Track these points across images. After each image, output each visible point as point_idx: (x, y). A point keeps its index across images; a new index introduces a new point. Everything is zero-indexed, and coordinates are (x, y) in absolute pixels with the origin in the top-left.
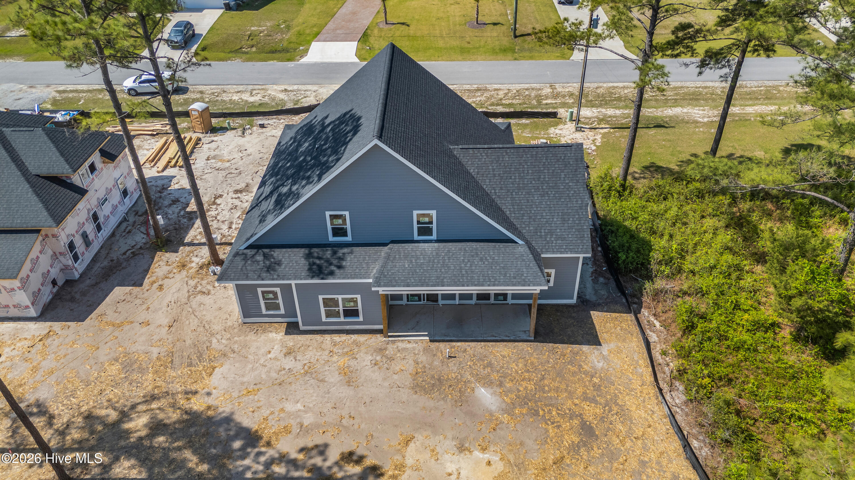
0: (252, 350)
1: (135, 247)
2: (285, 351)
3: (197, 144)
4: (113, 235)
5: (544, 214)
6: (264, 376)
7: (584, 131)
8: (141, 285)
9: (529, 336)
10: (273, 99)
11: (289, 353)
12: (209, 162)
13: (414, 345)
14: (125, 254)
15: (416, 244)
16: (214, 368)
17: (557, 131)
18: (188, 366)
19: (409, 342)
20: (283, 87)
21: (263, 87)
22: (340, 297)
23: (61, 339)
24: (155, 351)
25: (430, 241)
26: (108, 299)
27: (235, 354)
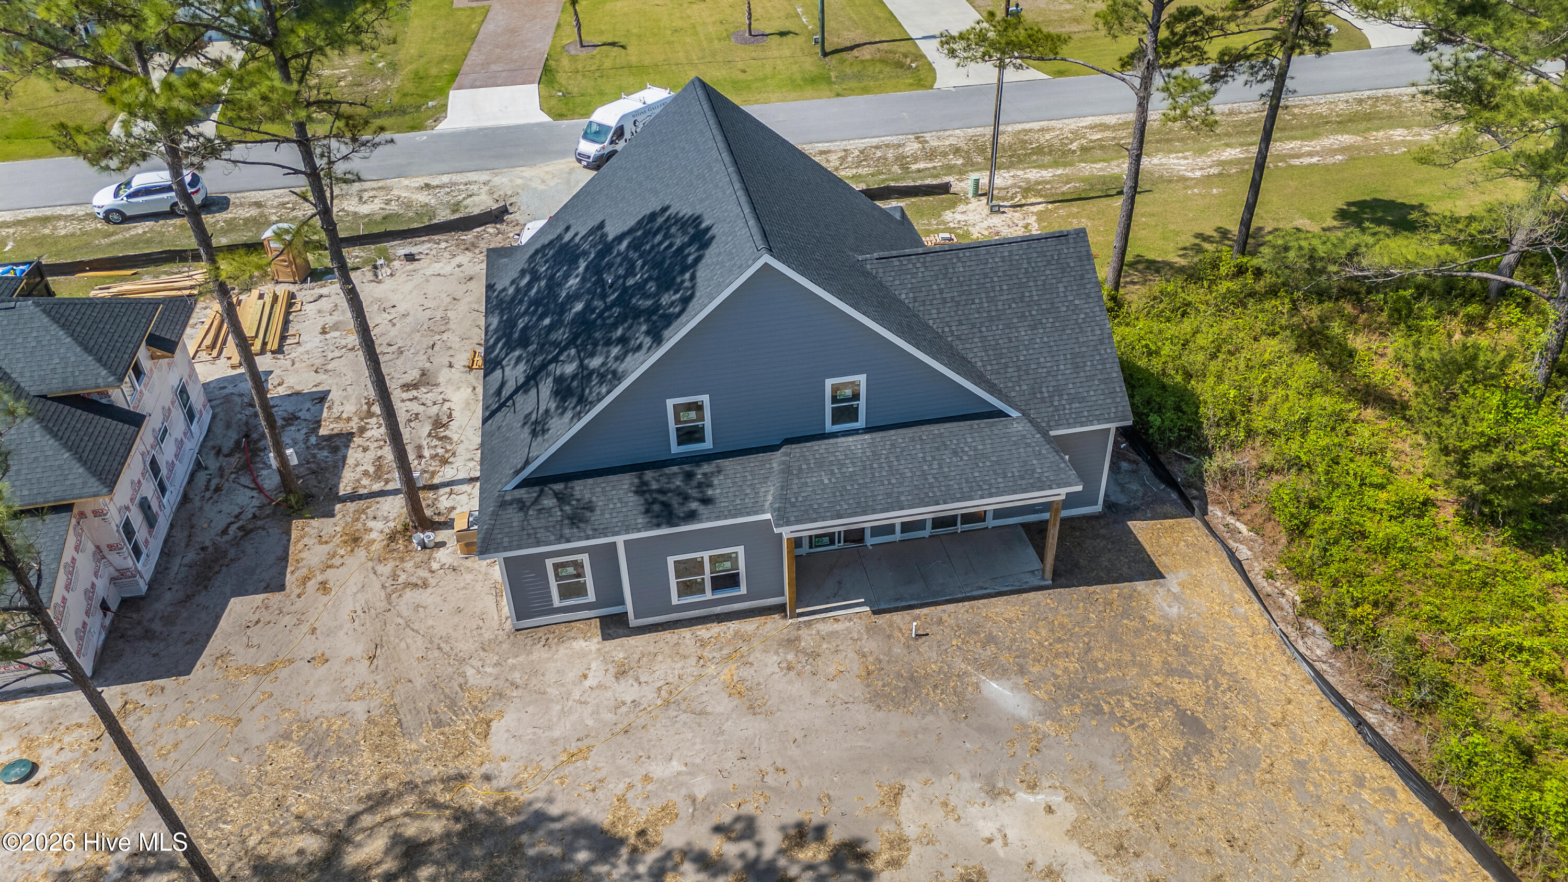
0: (551, 677)
1: (243, 516)
2: (612, 670)
3: (290, 305)
4: (185, 499)
5: (1042, 360)
6: (590, 722)
7: (1004, 212)
8: (282, 588)
9: (1043, 578)
10: (408, 205)
11: (621, 673)
12: (328, 336)
13: (847, 624)
14: (225, 532)
15: (832, 441)
16: (488, 723)
17: (959, 217)
18: (435, 727)
19: (837, 620)
20: (420, 181)
21: (380, 184)
22: (706, 555)
23: (155, 715)
24: (359, 709)
25: (855, 432)
26: (222, 623)
27: (520, 690)
